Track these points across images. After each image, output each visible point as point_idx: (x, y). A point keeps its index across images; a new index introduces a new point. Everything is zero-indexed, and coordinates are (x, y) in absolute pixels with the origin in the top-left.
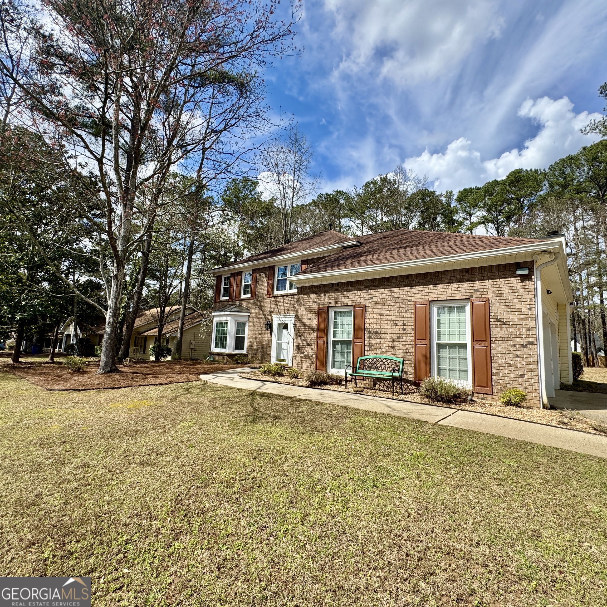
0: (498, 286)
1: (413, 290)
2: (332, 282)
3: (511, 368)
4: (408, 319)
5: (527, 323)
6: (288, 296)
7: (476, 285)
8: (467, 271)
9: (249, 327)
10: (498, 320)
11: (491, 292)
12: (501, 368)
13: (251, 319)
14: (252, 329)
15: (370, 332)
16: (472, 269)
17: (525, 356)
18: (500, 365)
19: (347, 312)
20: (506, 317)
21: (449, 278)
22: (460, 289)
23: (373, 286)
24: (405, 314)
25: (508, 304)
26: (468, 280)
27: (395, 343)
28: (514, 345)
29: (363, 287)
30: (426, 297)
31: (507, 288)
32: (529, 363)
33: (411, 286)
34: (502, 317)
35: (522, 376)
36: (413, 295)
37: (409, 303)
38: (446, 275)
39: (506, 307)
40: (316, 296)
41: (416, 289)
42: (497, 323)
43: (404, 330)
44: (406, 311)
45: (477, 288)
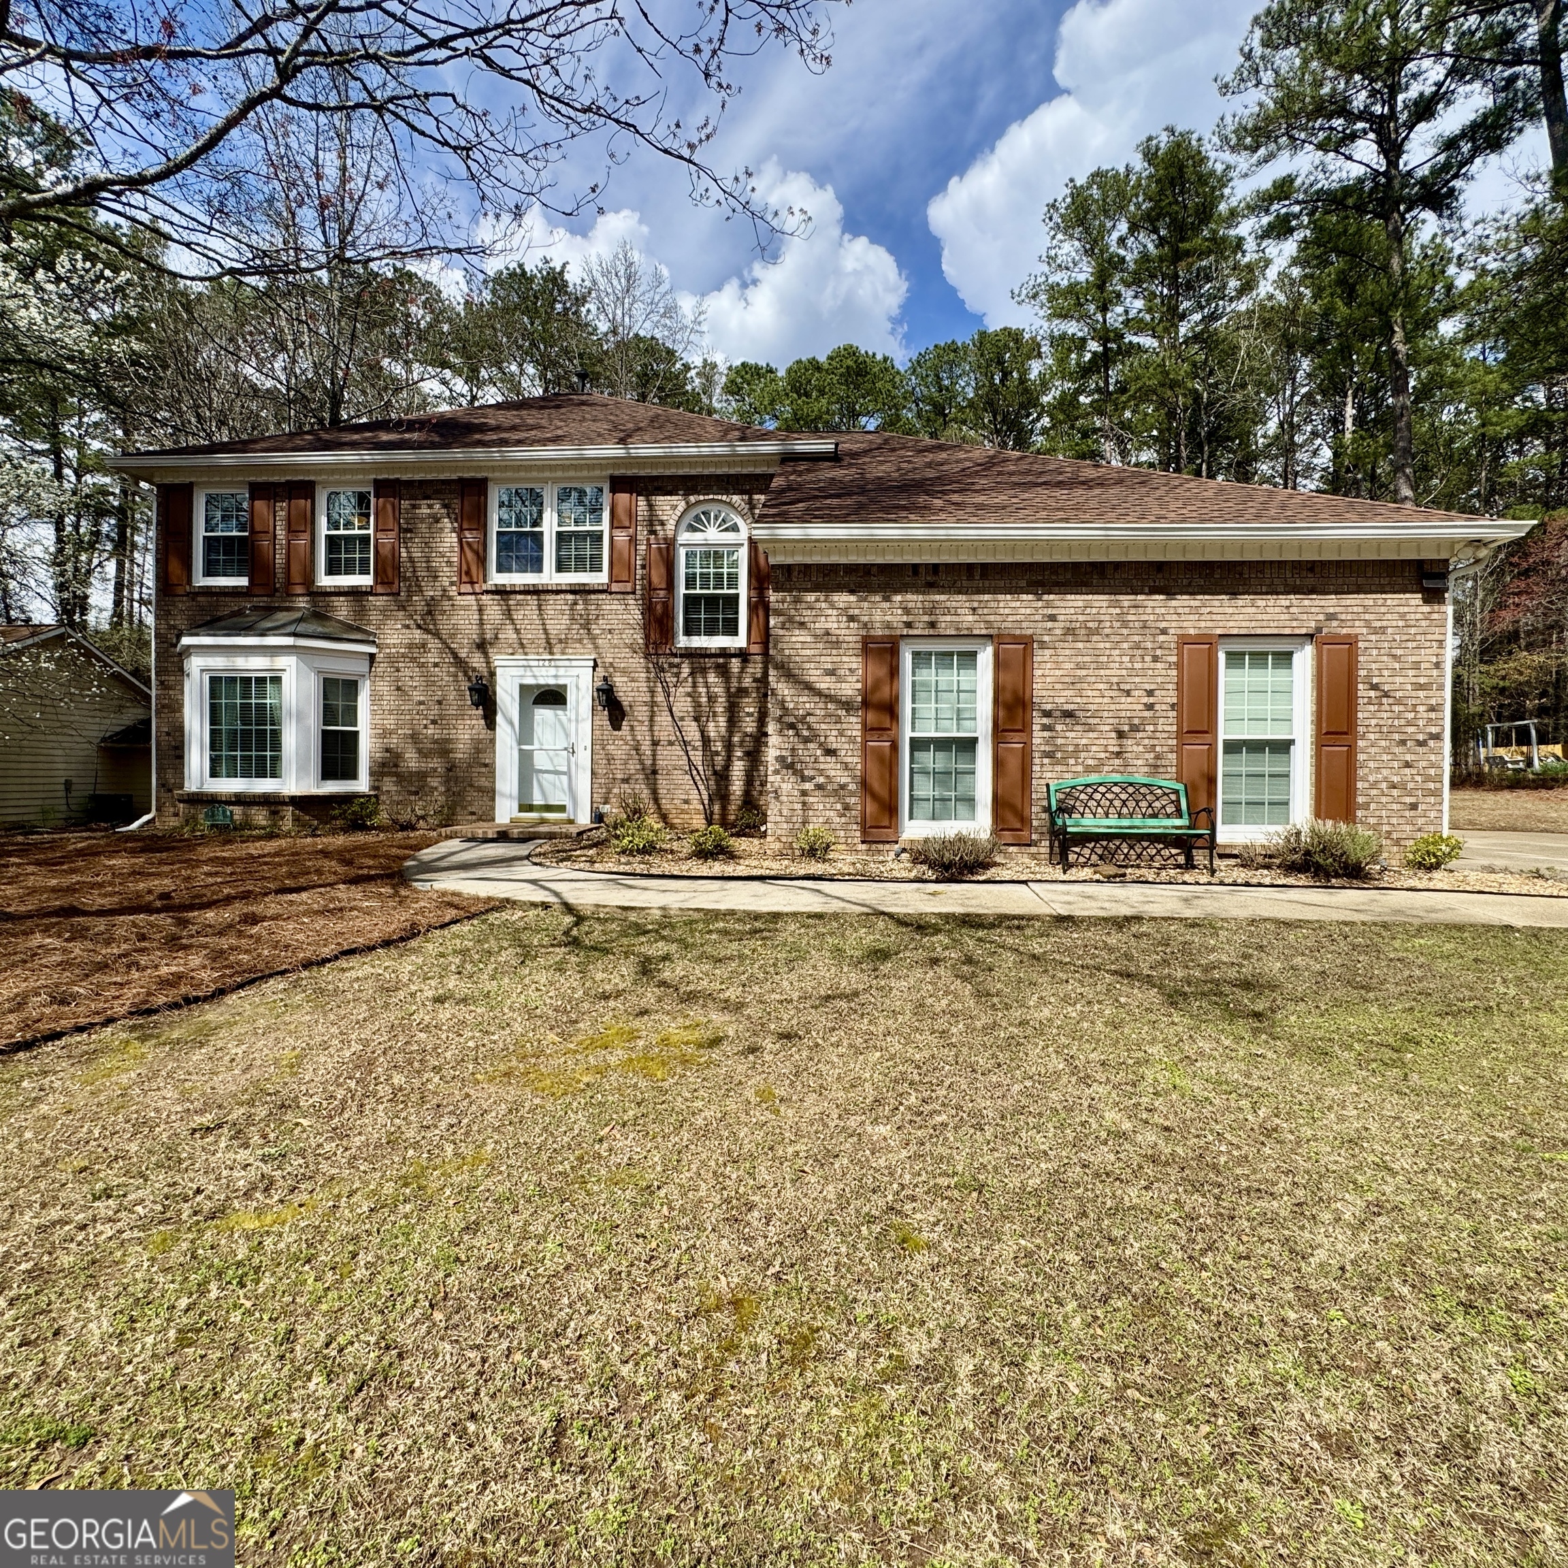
0: (1377, 609)
1: (1174, 603)
2: (916, 560)
3: (1395, 792)
4: (1159, 680)
5: (1431, 693)
6: (558, 592)
7: (1330, 603)
8: (1312, 567)
9: (376, 698)
10: (1374, 687)
11: (1362, 623)
12: (1374, 792)
13: (380, 669)
14: (390, 699)
15: (1047, 714)
16: (1323, 564)
17: (1424, 764)
18: (1374, 785)
19: (960, 654)
20: (1390, 680)
21: (1268, 582)
22: (1292, 610)
23: (1057, 584)
24: (1152, 665)
25: (1394, 651)
26: (1312, 591)
27: (1125, 741)
28: (1403, 742)
29: (1023, 583)
30: (1210, 624)
31: (1396, 616)
32: (1428, 779)
33: (1169, 592)
34: (1383, 680)
35: (1414, 807)
36: (1175, 617)
37: (1162, 638)
38: (1262, 572)
39: (1390, 659)
40: (853, 598)
41: (1183, 602)
42: (1372, 694)
43: (1150, 707)
44: (1156, 659)
45: (1331, 610)
